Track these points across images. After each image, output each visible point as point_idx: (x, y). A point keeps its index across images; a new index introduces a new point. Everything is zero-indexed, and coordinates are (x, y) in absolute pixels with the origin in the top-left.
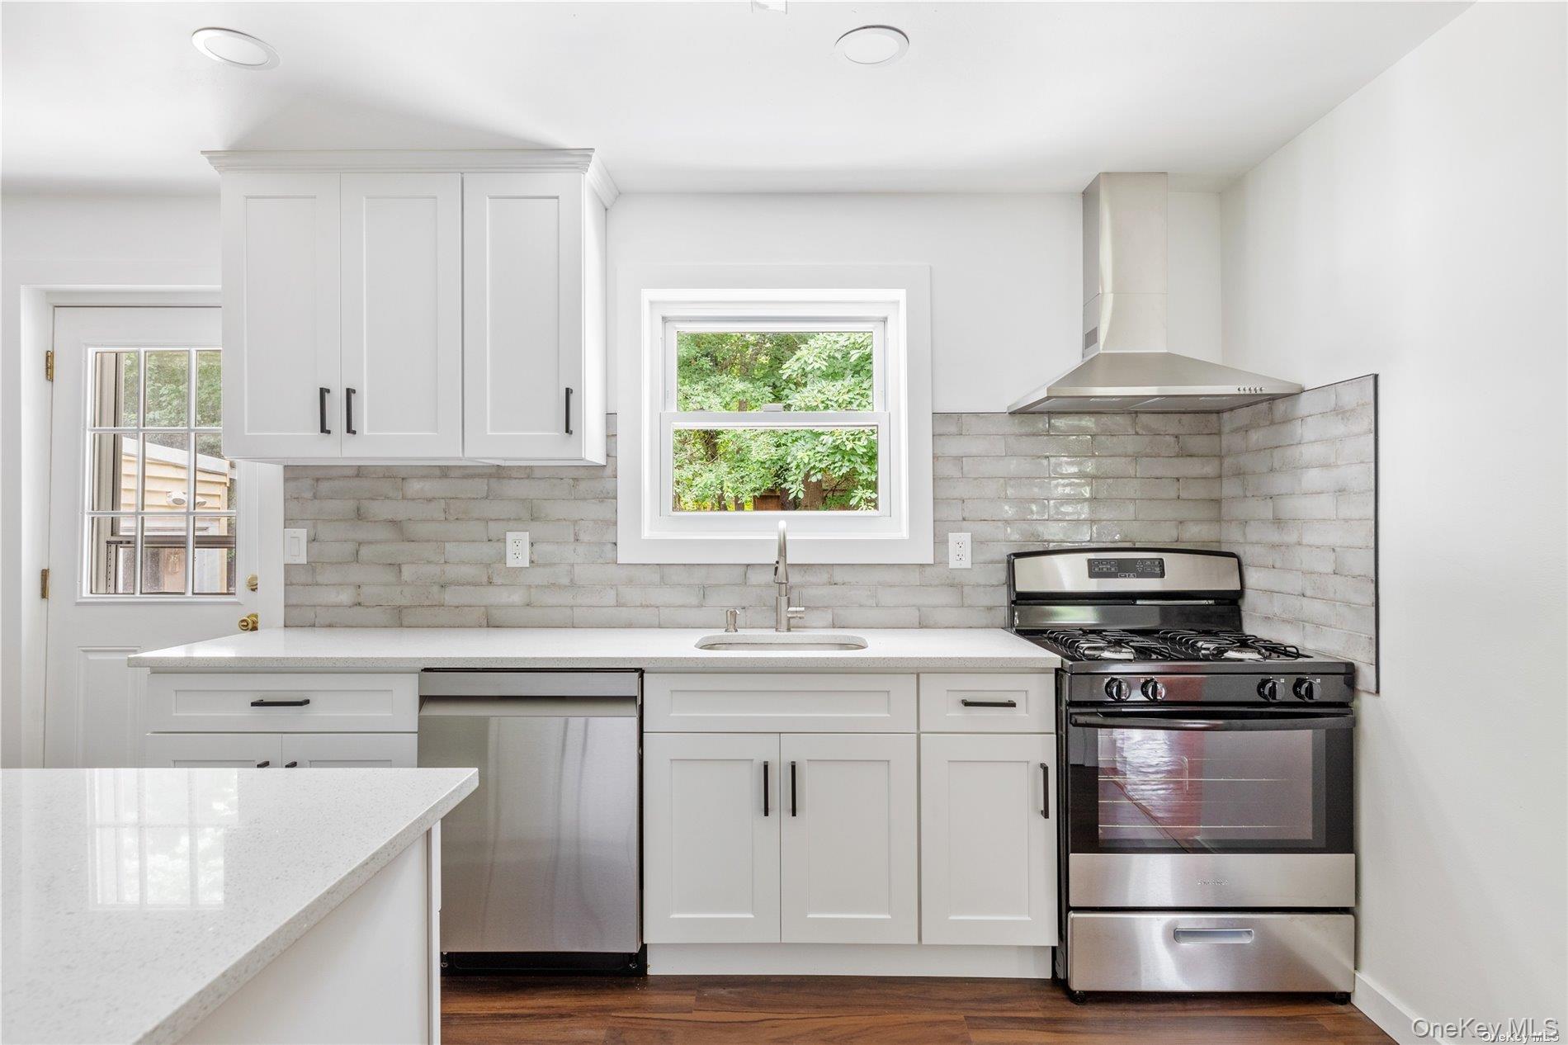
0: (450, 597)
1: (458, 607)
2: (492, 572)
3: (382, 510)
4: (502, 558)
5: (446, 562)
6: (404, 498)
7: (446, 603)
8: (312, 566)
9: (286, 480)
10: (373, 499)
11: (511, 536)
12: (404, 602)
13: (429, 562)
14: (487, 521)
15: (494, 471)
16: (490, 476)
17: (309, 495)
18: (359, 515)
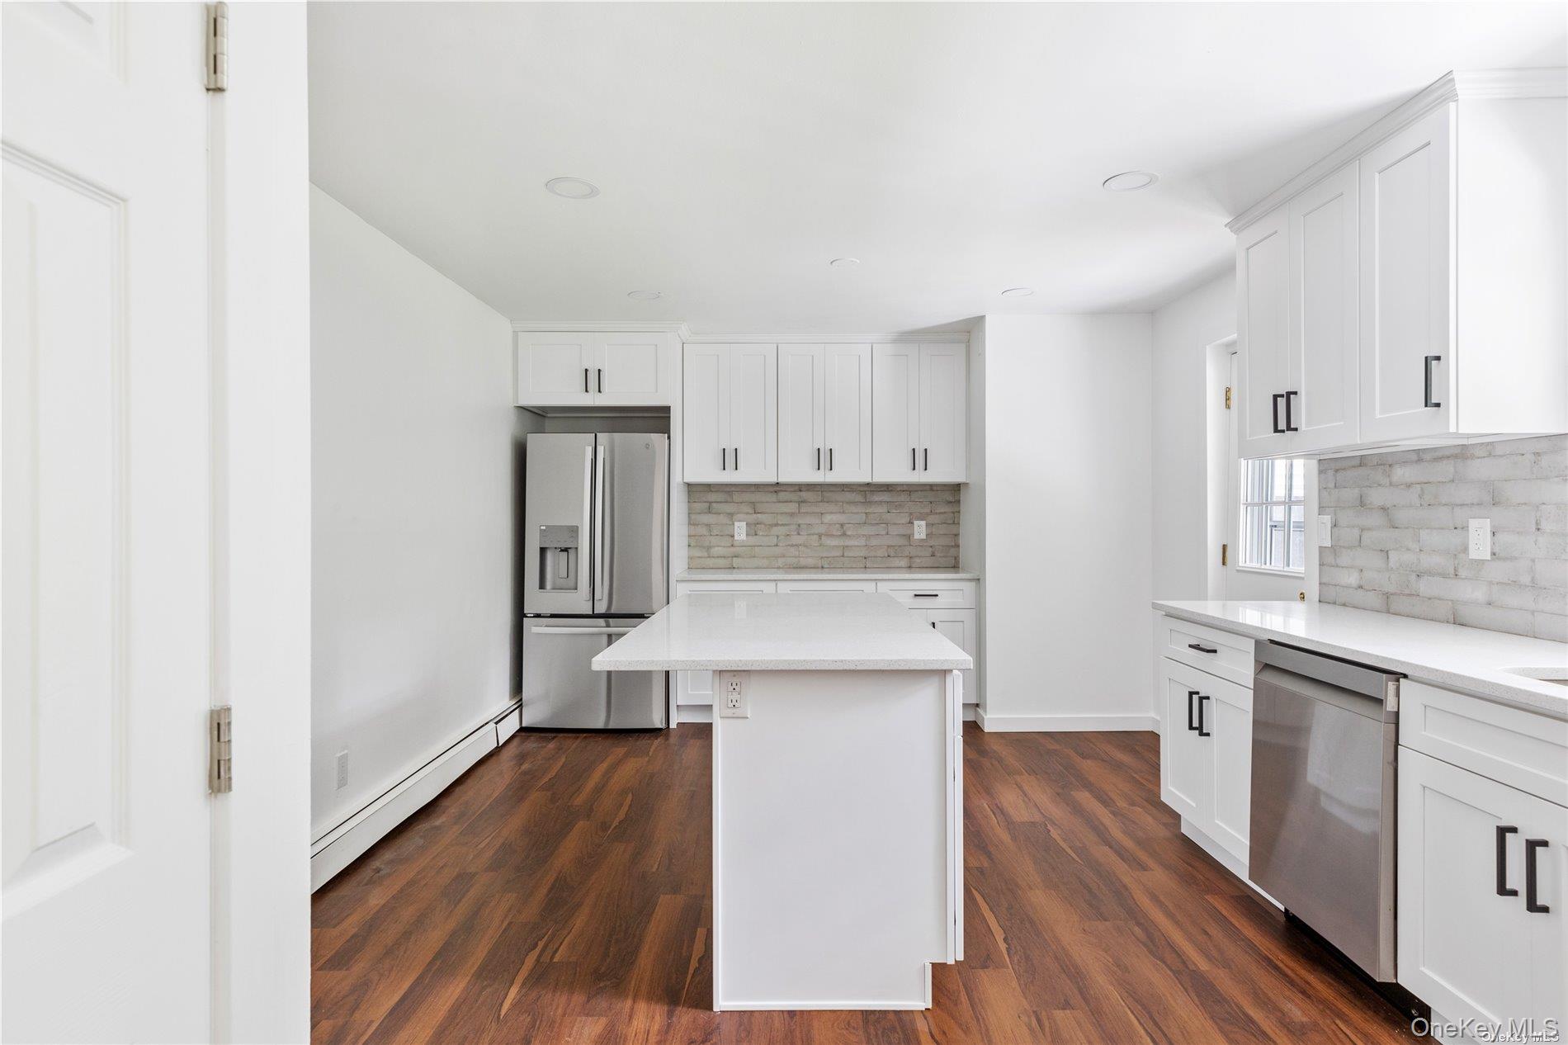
0: (1424, 587)
1: (1430, 599)
2: (1458, 565)
3: (1377, 497)
4: (1465, 549)
5: (1421, 550)
6: (1391, 484)
7: (1421, 594)
8: (1334, 549)
9: (1321, 472)
10: (1370, 487)
11: (1473, 524)
12: (1391, 589)
13: (1408, 549)
14: (1454, 506)
15: (1457, 451)
16: (1456, 456)
17: (1331, 485)
18: (1362, 503)
